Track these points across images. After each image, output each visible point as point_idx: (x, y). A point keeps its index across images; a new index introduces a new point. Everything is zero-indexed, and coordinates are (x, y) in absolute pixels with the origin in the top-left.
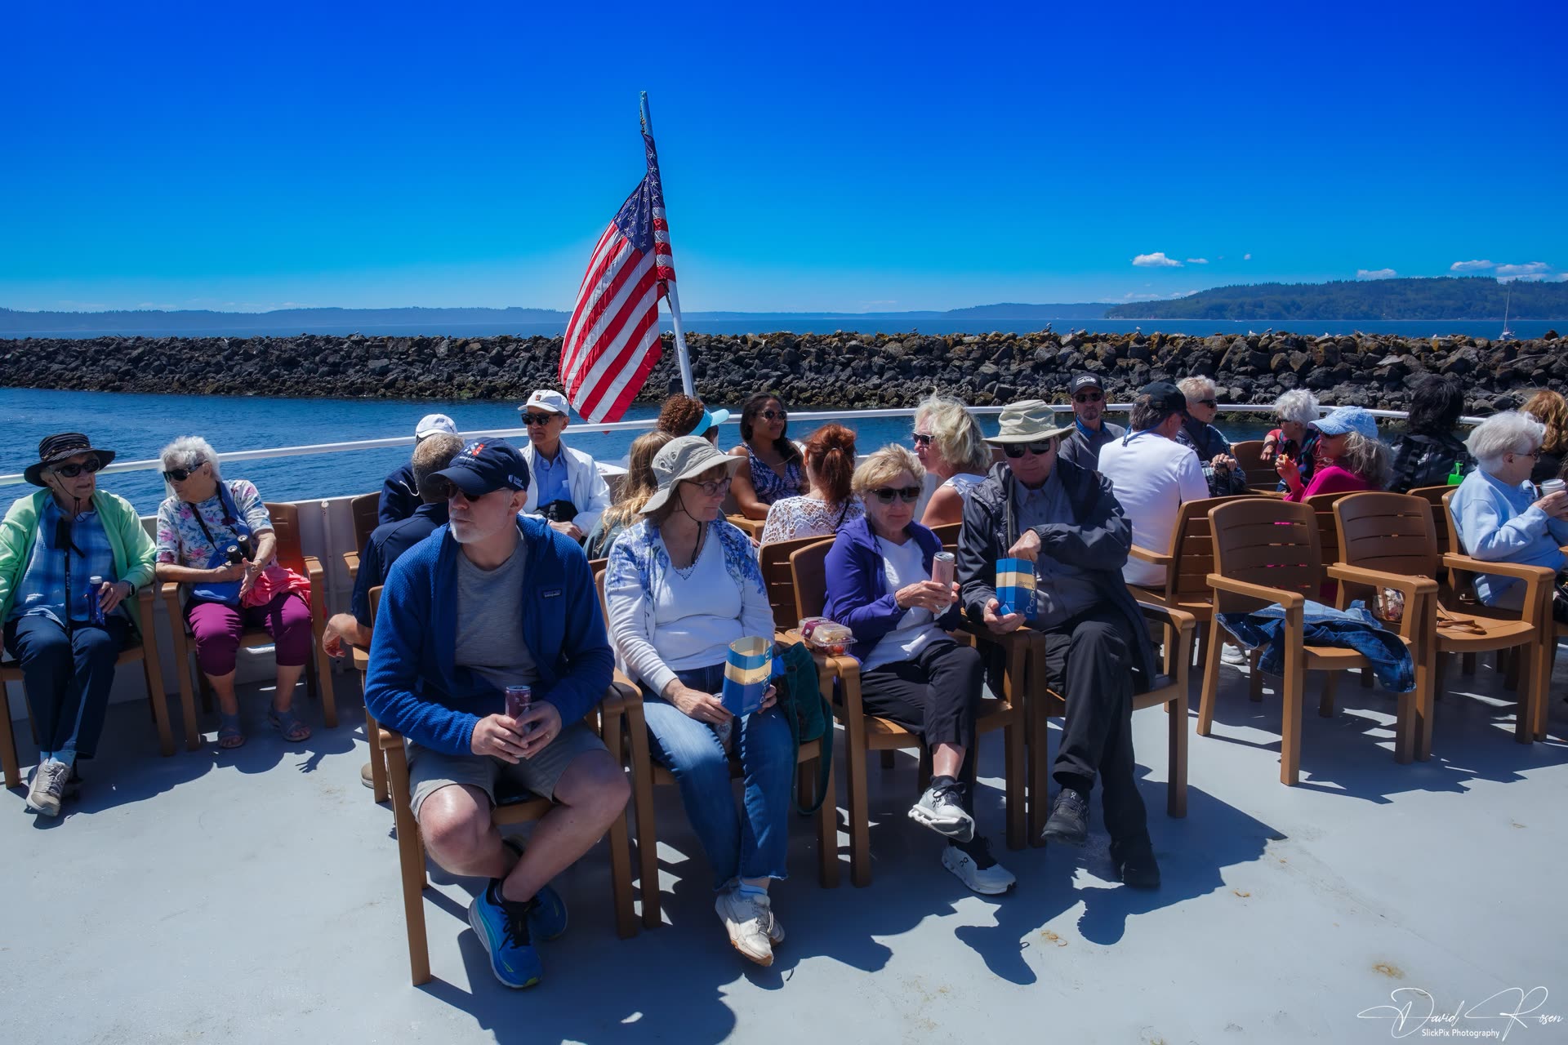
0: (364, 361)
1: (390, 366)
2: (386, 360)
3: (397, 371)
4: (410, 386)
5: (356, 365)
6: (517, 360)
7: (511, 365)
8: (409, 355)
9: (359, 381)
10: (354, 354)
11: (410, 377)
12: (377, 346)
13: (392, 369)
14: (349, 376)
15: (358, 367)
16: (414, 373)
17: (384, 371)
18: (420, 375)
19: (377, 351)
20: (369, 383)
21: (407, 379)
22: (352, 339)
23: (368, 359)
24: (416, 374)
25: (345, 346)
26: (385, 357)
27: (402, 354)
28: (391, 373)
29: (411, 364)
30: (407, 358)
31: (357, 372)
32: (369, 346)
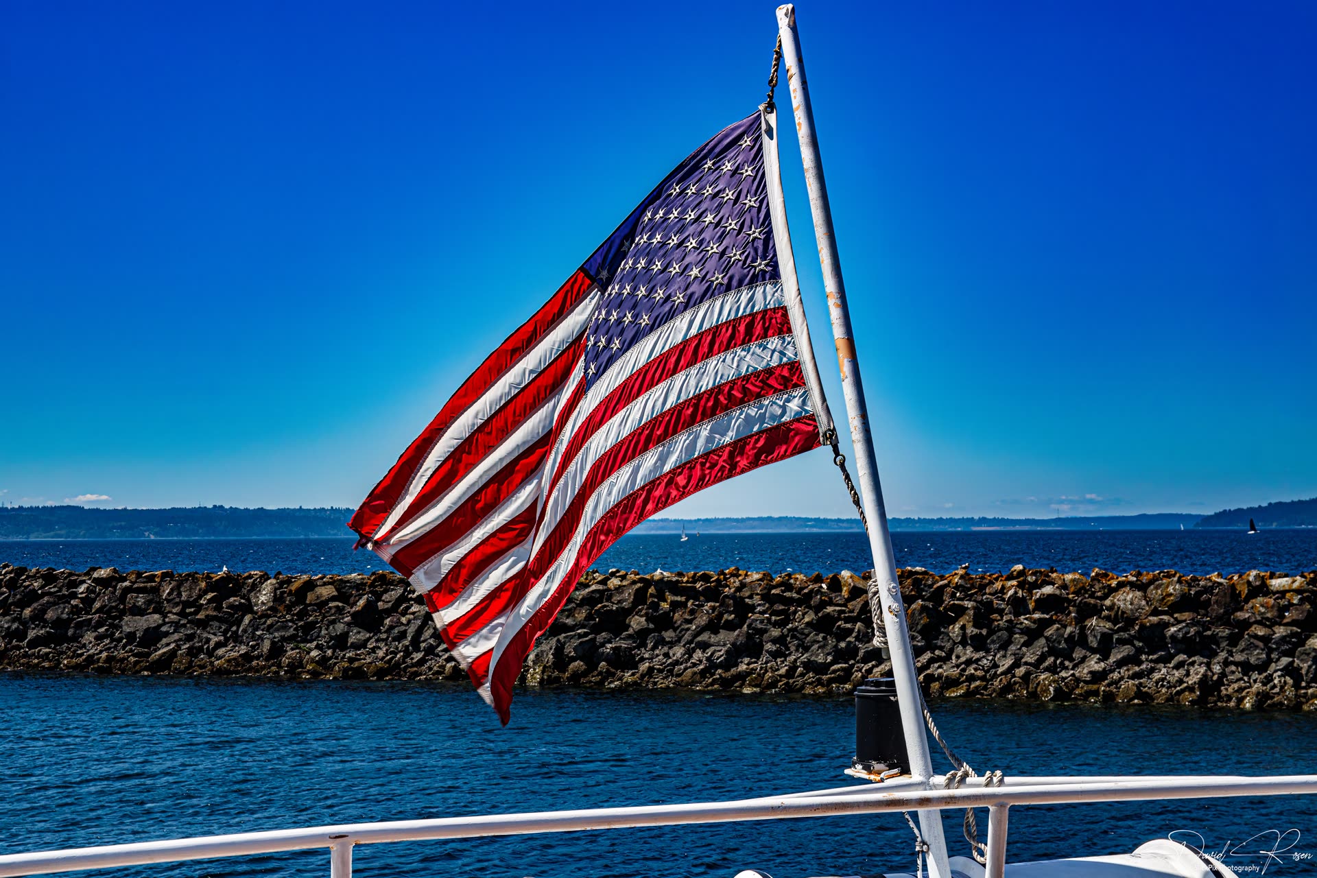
0: (115, 618)
1: (164, 629)
2: (156, 616)
3: (176, 636)
4: (201, 667)
5: (100, 624)
6: (404, 620)
7: (391, 628)
8: (199, 608)
9: (104, 655)
10: (97, 605)
11: (200, 650)
12: (139, 591)
13: (167, 634)
14: (84, 646)
15: (102, 630)
16: (208, 640)
17: (152, 637)
18: (219, 645)
19: (141, 600)
20: (124, 659)
21: (194, 652)
22: (95, 575)
23: (122, 613)
24: (212, 644)
25: (82, 588)
26: (154, 612)
27: (187, 604)
28: (164, 641)
29: (203, 624)
30: (196, 613)
31: (99, 638)
32: (127, 590)
